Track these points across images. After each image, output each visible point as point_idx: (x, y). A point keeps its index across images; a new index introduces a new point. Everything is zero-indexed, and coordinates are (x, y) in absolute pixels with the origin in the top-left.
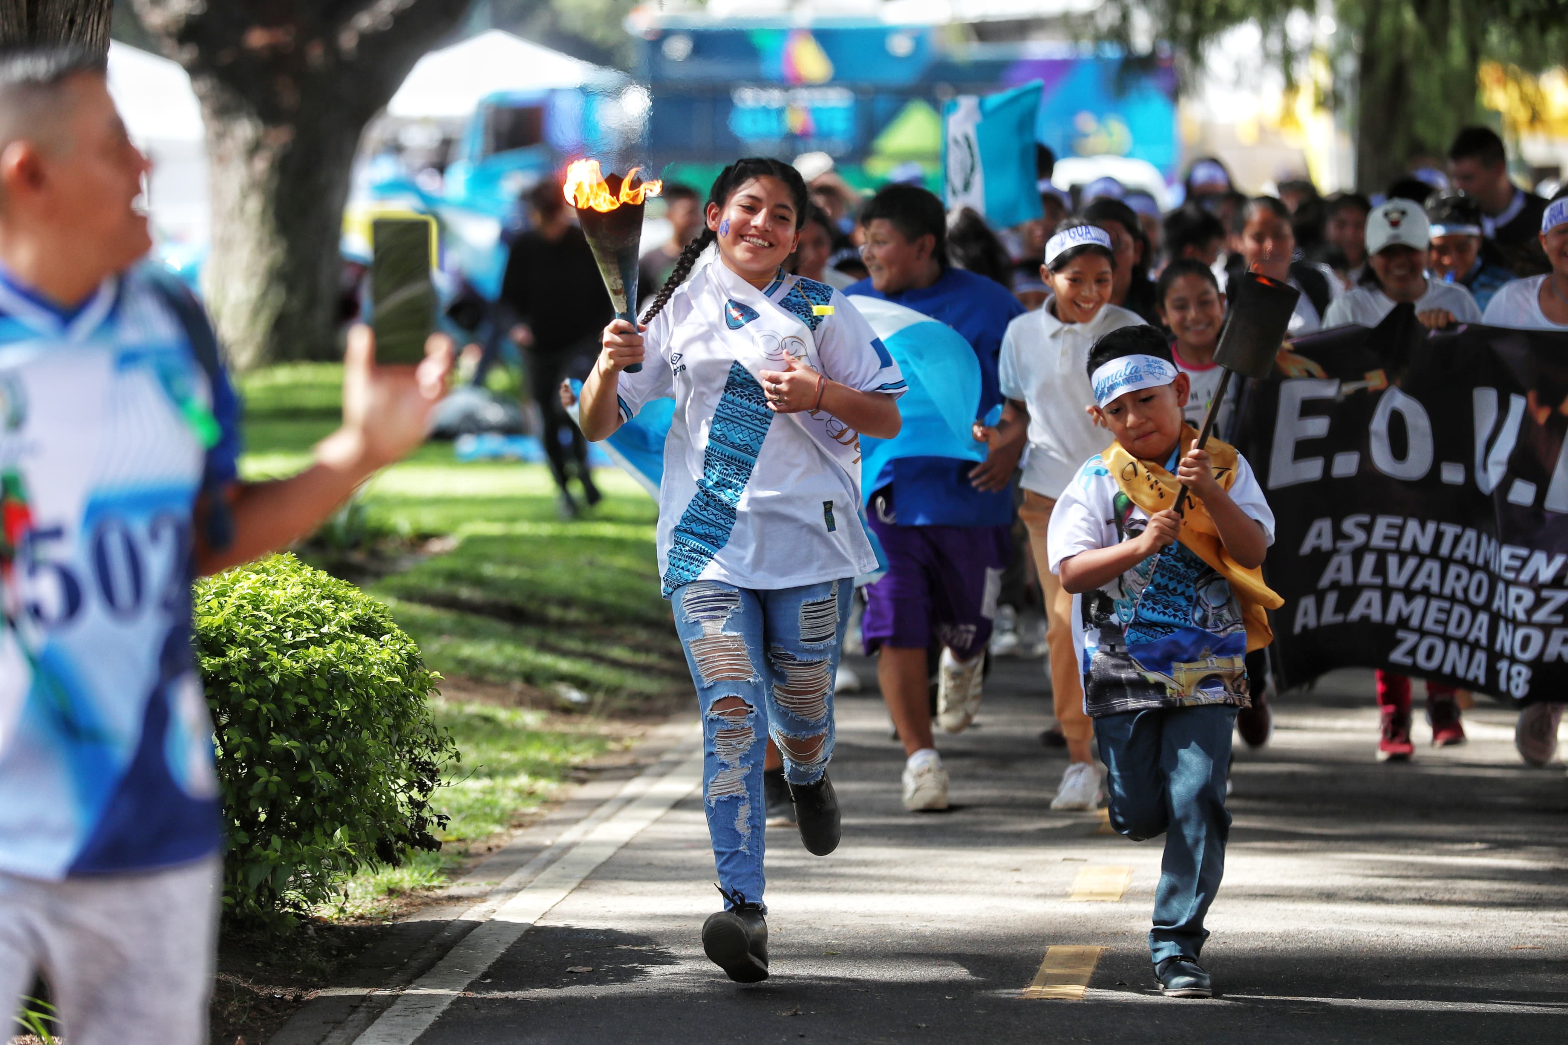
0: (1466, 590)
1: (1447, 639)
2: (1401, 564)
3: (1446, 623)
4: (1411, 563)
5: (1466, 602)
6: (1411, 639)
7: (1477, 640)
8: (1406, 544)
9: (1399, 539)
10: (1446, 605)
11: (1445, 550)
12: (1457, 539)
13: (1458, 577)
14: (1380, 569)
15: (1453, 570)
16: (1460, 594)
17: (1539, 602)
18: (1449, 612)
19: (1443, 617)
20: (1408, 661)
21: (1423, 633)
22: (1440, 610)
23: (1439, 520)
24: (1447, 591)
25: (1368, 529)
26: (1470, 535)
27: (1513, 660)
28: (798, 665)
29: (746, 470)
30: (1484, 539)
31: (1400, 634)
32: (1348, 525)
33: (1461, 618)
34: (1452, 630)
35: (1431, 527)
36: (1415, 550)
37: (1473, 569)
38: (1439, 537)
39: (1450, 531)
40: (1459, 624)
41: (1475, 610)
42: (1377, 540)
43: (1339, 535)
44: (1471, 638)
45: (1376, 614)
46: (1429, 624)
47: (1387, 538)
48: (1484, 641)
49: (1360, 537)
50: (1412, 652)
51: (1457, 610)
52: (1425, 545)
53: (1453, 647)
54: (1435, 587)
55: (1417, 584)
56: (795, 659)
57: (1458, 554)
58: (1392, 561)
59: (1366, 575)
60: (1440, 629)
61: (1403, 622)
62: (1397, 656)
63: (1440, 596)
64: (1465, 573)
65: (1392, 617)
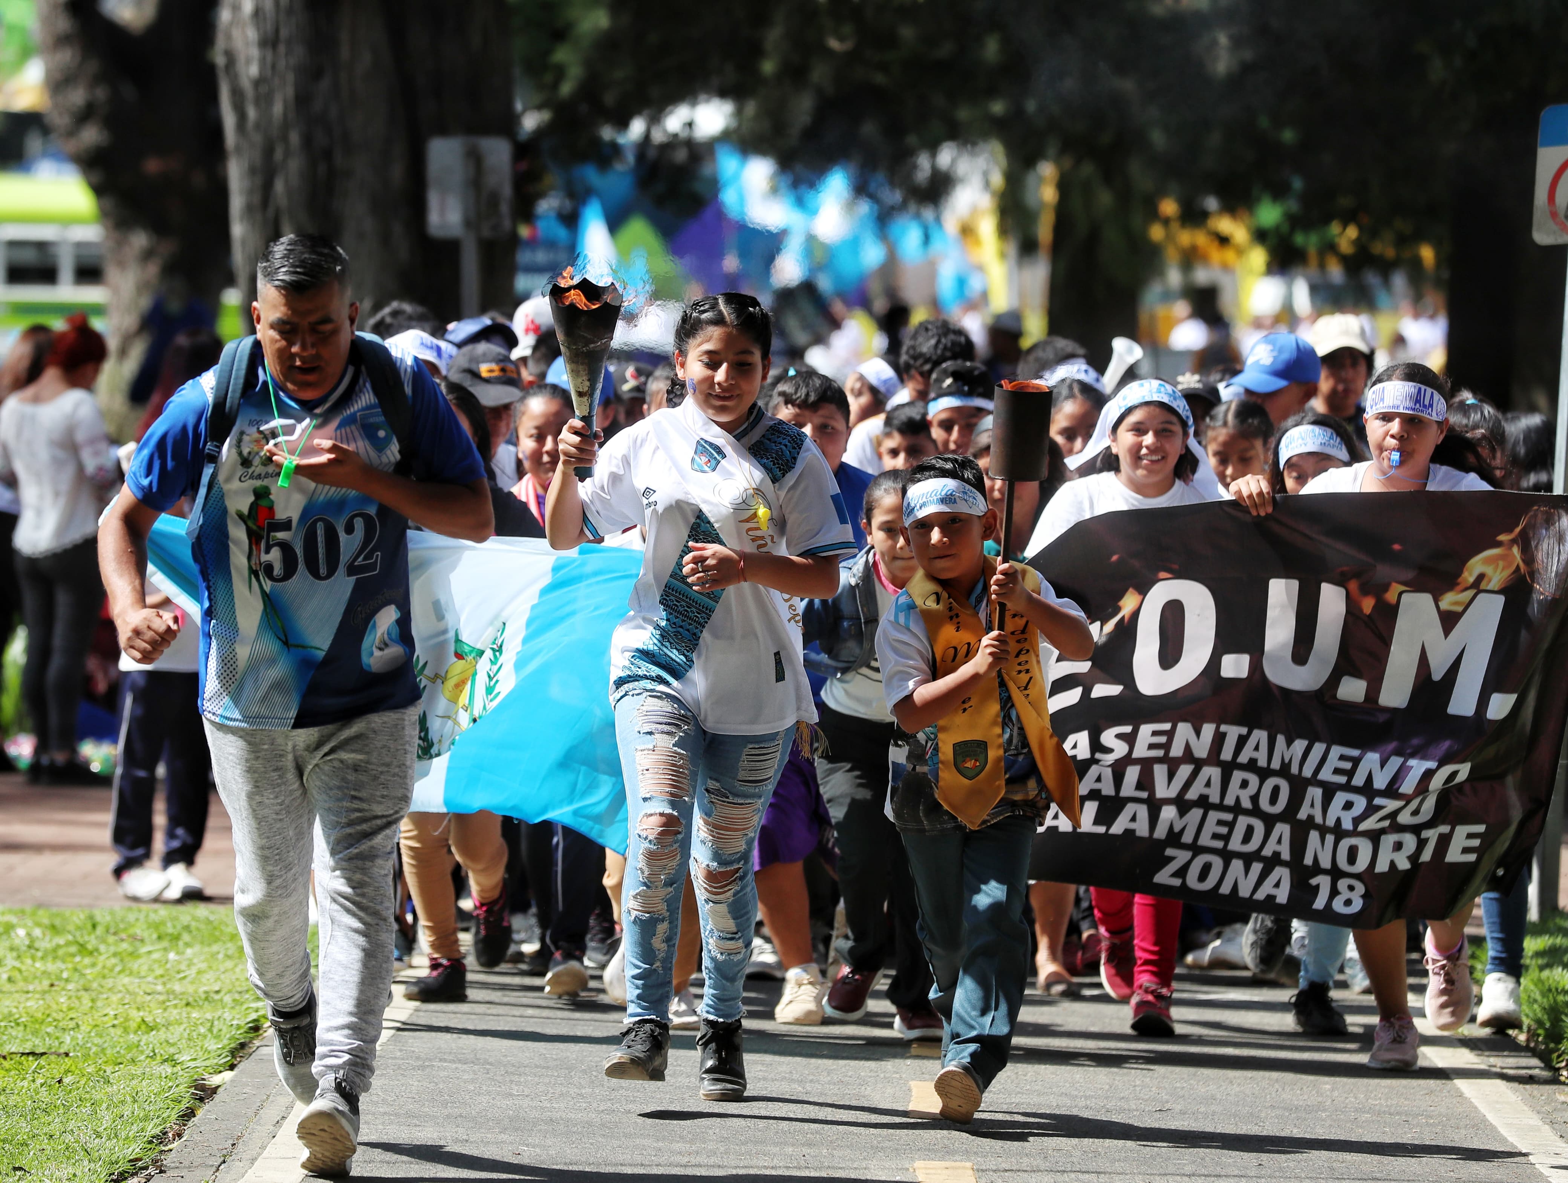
0: (1255, 799)
1: (1227, 856)
2: (1171, 776)
3: (1226, 838)
4: (1185, 771)
5: (1256, 811)
6: (1182, 856)
7: (1277, 855)
8: (1177, 751)
9: (1167, 746)
10: (1228, 817)
11: (1227, 754)
12: (1242, 741)
13: (1244, 784)
14: (1145, 782)
15: (1238, 776)
16: (1246, 804)
17: (1371, 809)
18: (1231, 825)
19: (1224, 830)
20: (1177, 882)
21: (1196, 849)
22: (1220, 823)
23: (1219, 722)
24: (1229, 801)
25: (1130, 739)
26: (1260, 736)
27: (1336, 873)
28: (728, 803)
29: (706, 614)
30: (1281, 739)
31: (1169, 852)
32: (1108, 737)
33: (1250, 830)
34: (1235, 844)
35: (1208, 730)
36: (1188, 756)
37: (1264, 774)
38: (1219, 739)
39: (1233, 732)
40: (1247, 839)
41: (1270, 821)
42: (1141, 751)
43: (1096, 746)
44: (1267, 852)
45: (1142, 828)
46: (1205, 840)
47: (1151, 746)
48: (1286, 855)
49: (1120, 749)
50: (1182, 872)
51: (1243, 822)
52: (1201, 750)
53: (1237, 865)
54: (1215, 798)
55: (1192, 795)
56: (728, 798)
57: (1243, 758)
58: (1160, 772)
59: (1129, 788)
60: (1219, 844)
61: (1174, 838)
62: (1164, 877)
63: (1221, 807)
64: (1253, 780)
65: (1161, 833)
